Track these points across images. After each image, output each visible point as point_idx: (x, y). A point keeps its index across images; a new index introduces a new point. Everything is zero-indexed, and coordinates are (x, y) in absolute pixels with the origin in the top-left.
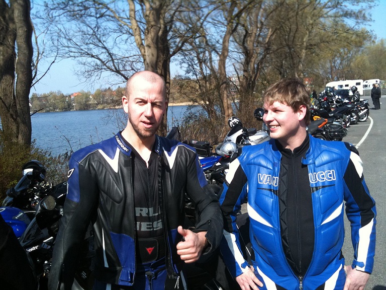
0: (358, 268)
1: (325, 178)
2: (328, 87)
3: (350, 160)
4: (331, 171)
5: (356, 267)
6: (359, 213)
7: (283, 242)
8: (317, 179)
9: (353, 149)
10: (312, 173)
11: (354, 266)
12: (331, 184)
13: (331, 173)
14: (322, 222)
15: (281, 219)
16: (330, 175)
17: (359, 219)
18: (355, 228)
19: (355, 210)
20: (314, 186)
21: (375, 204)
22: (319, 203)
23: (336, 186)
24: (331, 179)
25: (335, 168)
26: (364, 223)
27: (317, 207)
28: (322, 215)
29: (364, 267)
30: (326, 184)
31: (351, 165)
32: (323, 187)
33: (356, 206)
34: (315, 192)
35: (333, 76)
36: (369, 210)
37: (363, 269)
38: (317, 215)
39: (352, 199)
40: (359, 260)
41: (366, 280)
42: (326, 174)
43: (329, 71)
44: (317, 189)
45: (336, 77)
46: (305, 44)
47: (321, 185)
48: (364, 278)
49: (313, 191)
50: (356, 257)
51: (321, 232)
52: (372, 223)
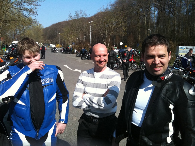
0: (61, 122)
1: (48, 81)
2: (13, 43)
3: (58, 73)
4: (51, 78)
5: (60, 122)
6: (62, 97)
7: (31, 113)
8: (45, 82)
9: (59, 69)
10: (42, 79)
11: (59, 122)
12: (51, 84)
13: (51, 79)
14: (48, 102)
15: (30, 101)
16: (51, 80)
17: (62, 100)
18: (60, 104)
19: (60, 96)
20: (44, 85)
21: (68, 93)
22: (46, 93)
23: (53, 85)
24: (51, 82)
25: (52, 77)
26: (64, 102)
27: (45, 95)
28: (48, 99)
29: (64, 121)
30: (49, 84)
31: (59, 75)
32: (48, 85)
33: (61, 94)
34: (45, 88)
35: (15, 38)
36: (66, 96)
37: (63, 122)
38: (46, 98)
39: (59, 91)
40: (62, 118)
41: (65, 127)
42: (49, 80)
43: (14, 35)
44: (45, 86)
45: (17, 39)
46: (3, 19)
47: (47, 84)
48: (64, 126)
49: (44, 88)
50: (60, 117)
51: (47, 106)
52: (67, 101)
